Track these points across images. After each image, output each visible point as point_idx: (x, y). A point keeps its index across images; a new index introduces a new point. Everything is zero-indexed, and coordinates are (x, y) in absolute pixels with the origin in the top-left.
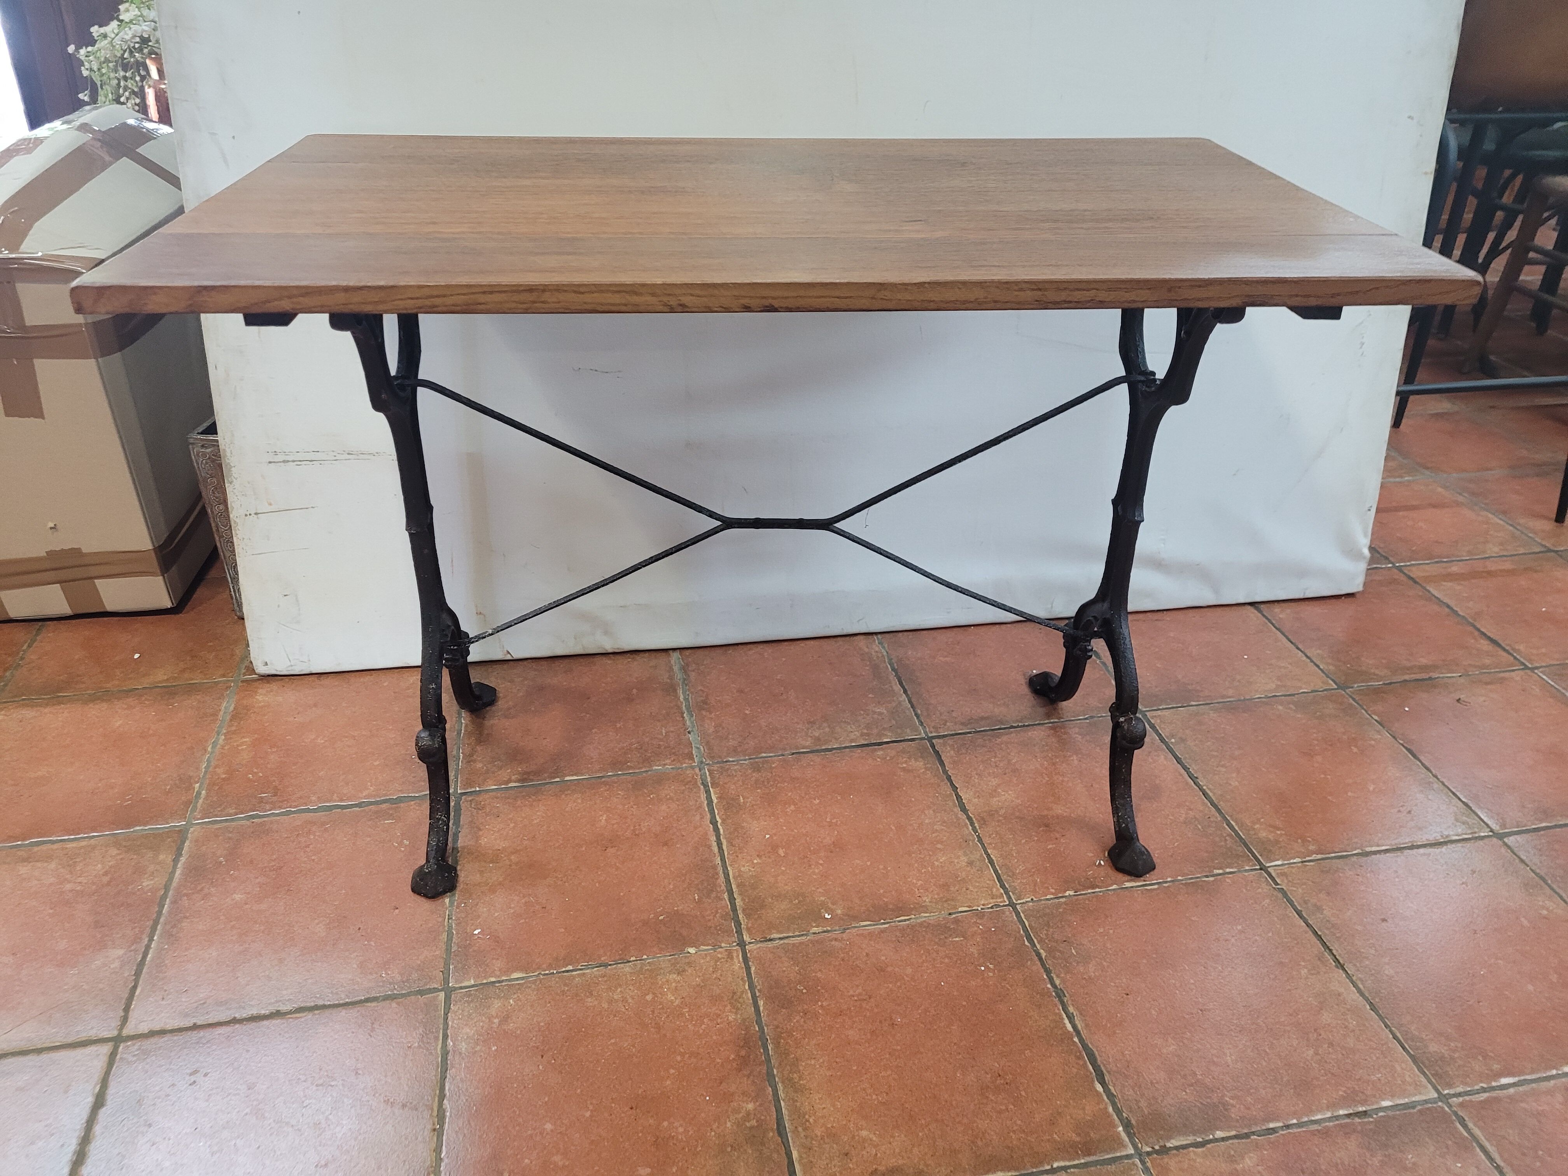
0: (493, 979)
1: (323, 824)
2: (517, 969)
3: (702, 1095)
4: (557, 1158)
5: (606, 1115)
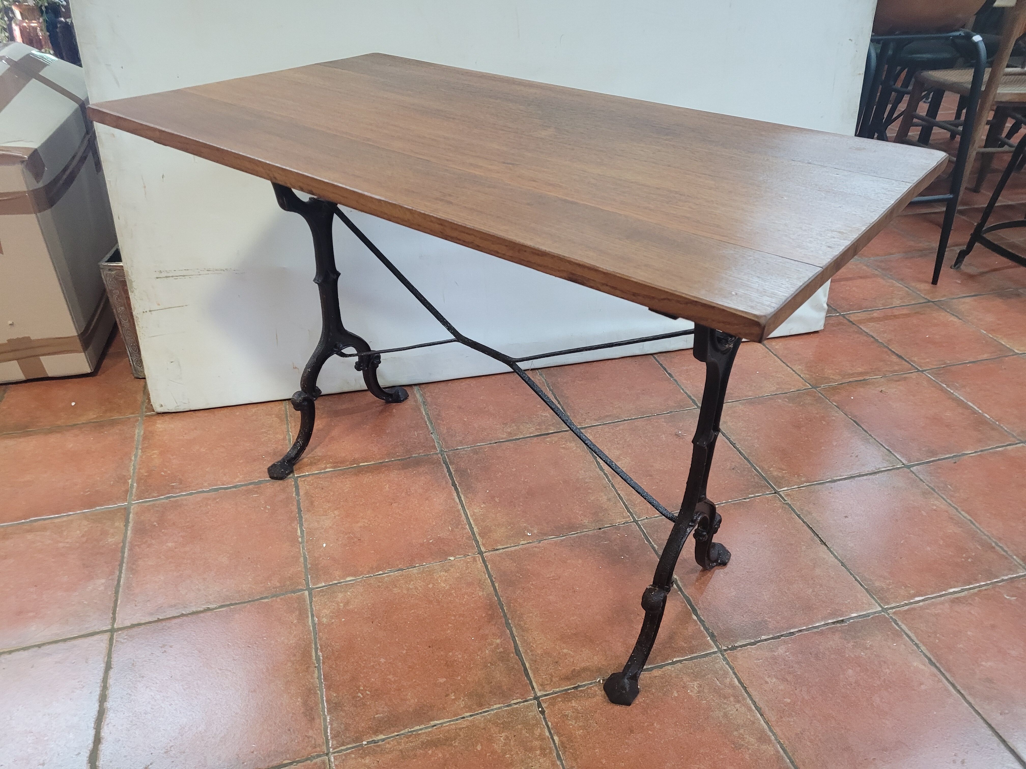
0: (336, 582)
1: (215, 499)
2: (349, 575)
3: (469, 637)
4: (390, 677)
5: (415, 651)
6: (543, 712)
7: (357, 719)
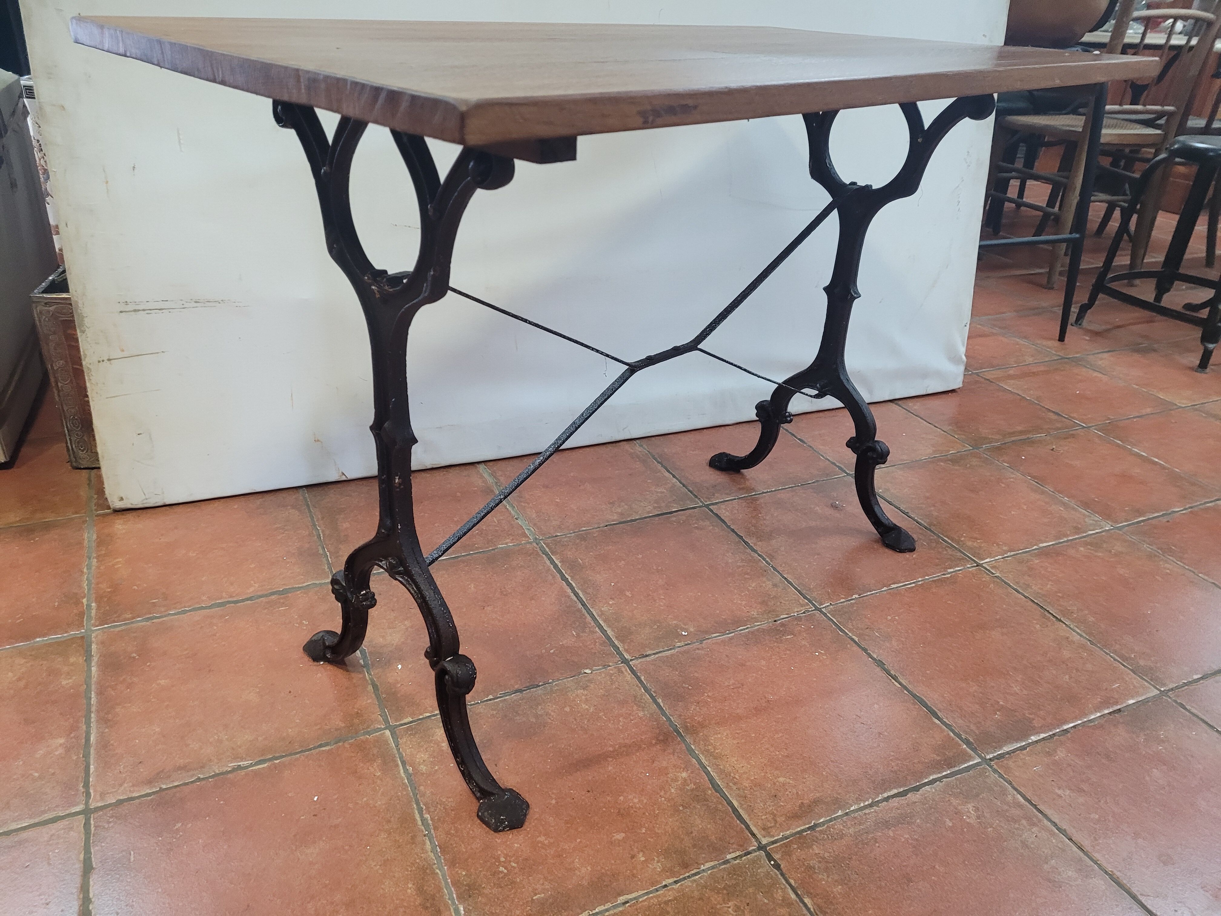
1: (222, 616)
3: (642, 772)
5: (569, 800)
6: (777, 866)
7: (507, 904)
